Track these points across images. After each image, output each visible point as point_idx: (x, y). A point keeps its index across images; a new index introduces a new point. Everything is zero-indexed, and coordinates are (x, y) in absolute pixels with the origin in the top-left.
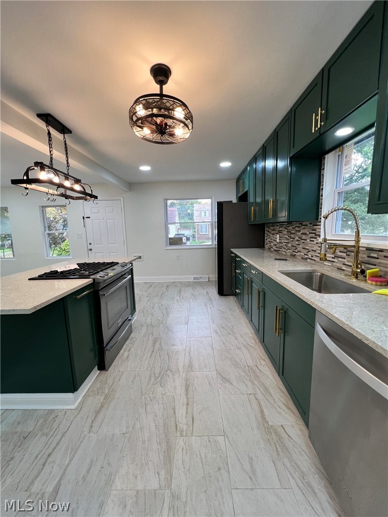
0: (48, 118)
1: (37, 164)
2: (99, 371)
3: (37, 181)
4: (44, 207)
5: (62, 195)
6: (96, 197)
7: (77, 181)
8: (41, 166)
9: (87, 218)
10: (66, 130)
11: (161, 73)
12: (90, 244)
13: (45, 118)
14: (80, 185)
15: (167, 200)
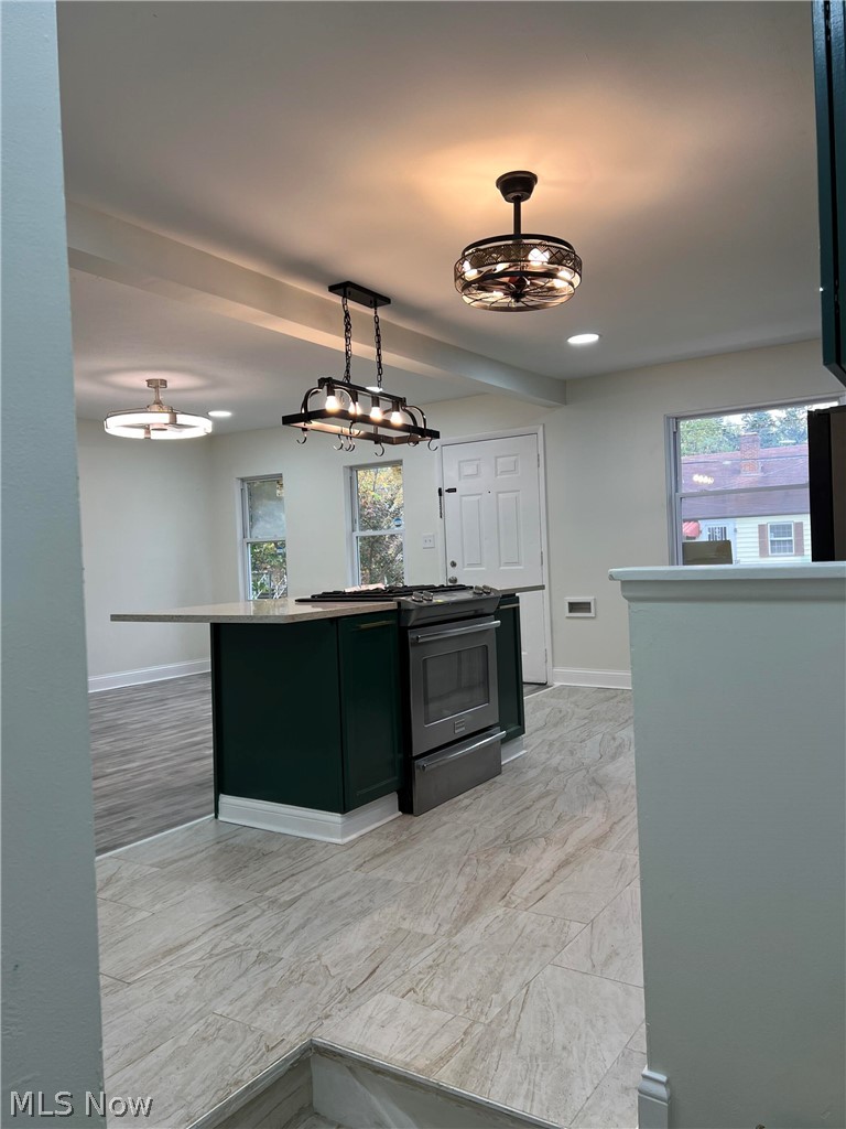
0: (346, 289)
1: (322, 382)
2: (400, 813)
3: (321, 415)
4: (354, 469)
5: (368, 437)
6: (435, 435)
7: (398, 403)
8: (329, 385)
9: (449, 491)
10: (378, 301)
11: (517, 186)
12: (454, 564)
13: (342, 290)
14: (405, 410)
15: (678, 419)
